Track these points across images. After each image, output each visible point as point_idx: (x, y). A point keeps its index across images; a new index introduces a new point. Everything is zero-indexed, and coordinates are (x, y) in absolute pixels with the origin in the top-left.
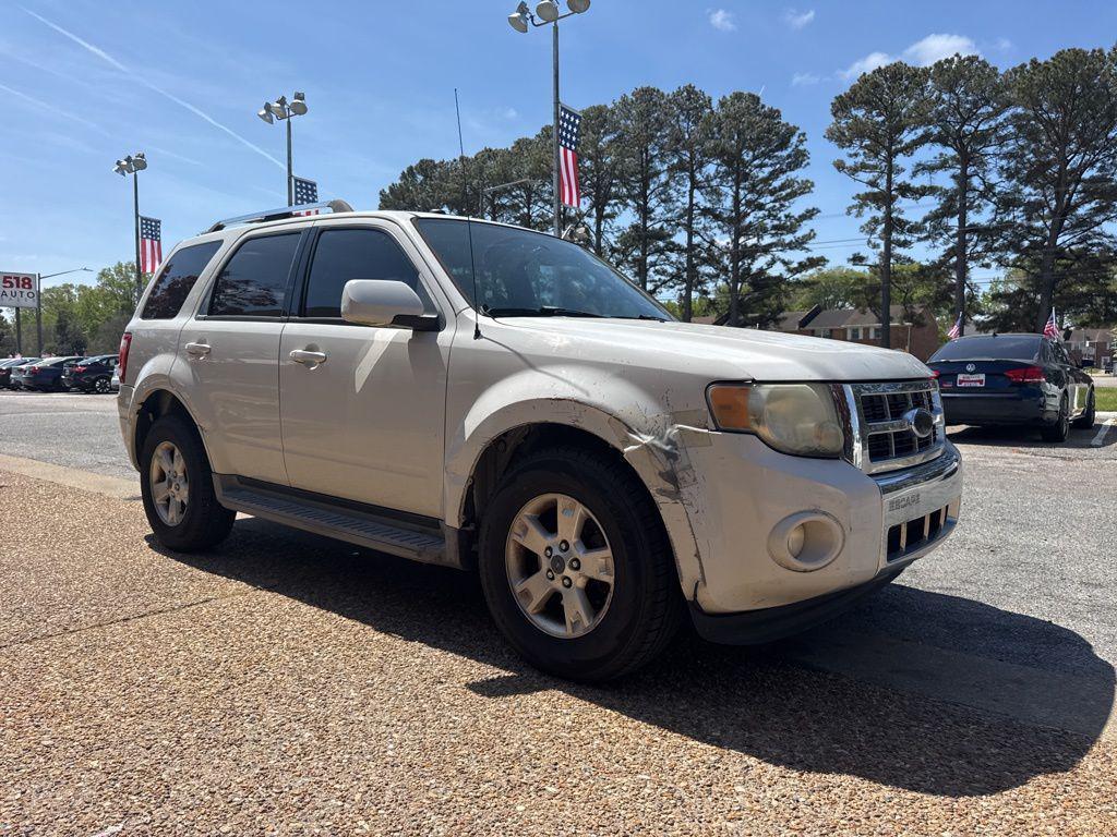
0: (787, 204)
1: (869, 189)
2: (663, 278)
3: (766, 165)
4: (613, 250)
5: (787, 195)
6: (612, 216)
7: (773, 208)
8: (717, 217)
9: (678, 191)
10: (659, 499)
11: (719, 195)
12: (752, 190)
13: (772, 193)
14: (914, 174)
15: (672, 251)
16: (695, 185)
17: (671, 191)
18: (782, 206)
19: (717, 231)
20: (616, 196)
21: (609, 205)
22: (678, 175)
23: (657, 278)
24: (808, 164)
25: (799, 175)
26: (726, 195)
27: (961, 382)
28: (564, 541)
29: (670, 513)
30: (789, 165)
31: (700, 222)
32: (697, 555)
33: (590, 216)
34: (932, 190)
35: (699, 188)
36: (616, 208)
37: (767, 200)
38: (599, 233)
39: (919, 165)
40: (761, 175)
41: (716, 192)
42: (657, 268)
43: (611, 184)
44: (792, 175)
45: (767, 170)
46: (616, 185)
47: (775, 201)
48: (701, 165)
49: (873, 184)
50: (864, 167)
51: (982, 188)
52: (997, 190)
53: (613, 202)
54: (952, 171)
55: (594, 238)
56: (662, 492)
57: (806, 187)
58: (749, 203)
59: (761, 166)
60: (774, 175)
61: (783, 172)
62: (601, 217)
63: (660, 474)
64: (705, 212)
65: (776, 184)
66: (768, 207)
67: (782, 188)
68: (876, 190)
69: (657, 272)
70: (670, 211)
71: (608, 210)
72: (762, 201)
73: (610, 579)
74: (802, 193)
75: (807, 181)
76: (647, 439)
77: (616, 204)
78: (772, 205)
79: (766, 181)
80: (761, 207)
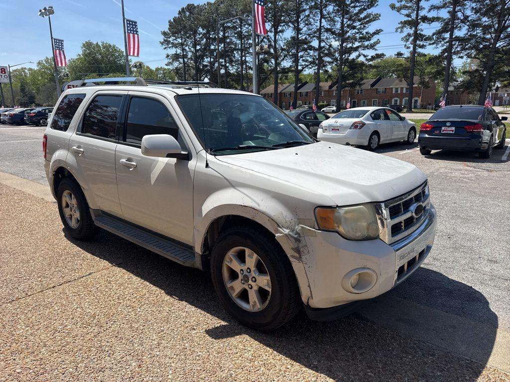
0: (367, 26)
1: (406, 19)
2: (306, 63)
3: (357, 7)
4: (283, 49)
5: (367, 21)
6: (282, 31)
7: (360, 28)
8: (333, 33)
9: (314, 19)
10: (291, 259)
11: (334, 22)
12: (350, 19)
13: (359, 20)
14: (429, 11)
15: (311, 50)
16: (322, 16)
17: (311, 20)
18: (364, 27)
19: (333, 40)
20: (284, 22)
21: (281, 26)
22: (314, 11)
23: (303, 63)
24: (377, 5)
25: (373, 11)
26: (338, 21)
27: (443, 131)
28: (248, 268)
29: (296, 266)
30: (368, 6)
31: (325, 35)
32: (309, 286)
33: (271, 32)
34: (437, 19)
35: (325, 18)
36: (284, 27)
37: (357, 24)
38: (275, 41)
39: (432, 6)
40: (355, 12)
41: (332, 20)
42: (303, 58)
43: (282, 16)
44: (369, 11)
45: (357, 9)
46: (283, 16)
47: (361, 25)
48: (326, 6)
49: (408, 16)
50: (405, 7)
51: (462, 18)
52: (470, 18)
53: (282, 24)
54: (448, 9)
55: (273, 44)
56: (293, 257)
57: (376, 17)
58: (348, 26)
59: (355, 7)
60: (361, 11)
61: (365, 9)
62: (276, 33)
63: (292, 249)
64: (327, 30)
65: (362, 16)
66: (357, 27)
67: (365, 18)
68: (410, 19)
69: (303, 60)
70: (309, 30)
71: (280, 28)
72: (355, 24)
73: (270, 290)
74: (375, 20)
75: (377, 14)
76: (287, 231)
77: (284, 25)
78: (359, 26)
79: (356, 14)
80: (354, 28)
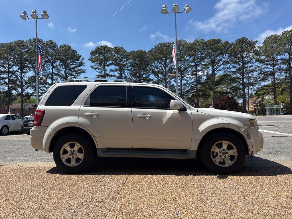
0: (79, 75)
1: (99, 74)
2: (43, 91)
3: (73, 65)
4: (26, 82)
5: (79, 72)
6: (25, 72)
7: (75, 76)
8: (60, 76)
9: (47, 68)
10: (246, 139)
11: (60, 70)
12: (70, 70)
13: (75, 72)
14: (110, 72)
15: (46, 84)
16: (53, 67)
17: (46, 68)
18: (78, 75)
19: (59, 80)
20: (27, 67)
21: (24, 69)
22: (47, 63)
23: (41, 91)
24: (84, 65)
25: (82, 68)
26: (62, 70)
28: (224, 149)
29: (248, 141)
30: (79, 65)
31: (55, 77)
33: (18, 72)
34: (114, 76)
35: (54, 68)
36: (27, 70)
37: (74, 73)
38: (22, 77)
39: (111, 70)
40: (72, 67)
41: (59, 69)
42: (41, 89)
43: (25, 63)
44: (80, 68)
45: (73, 66)
46: (27, 64)
47: (76, 74)
48: (55, 62)
49: (100, 72)
50: (98, 68)
51: (124, 76)
52: (127, 77)
53: (26, 68)
54: (118, 72)
55: (20, 78)
57: (84, 71)
58: (69, 74)
59: (72, 65)
60: (76, 67)
61: (78, 67)
62: (22, 72)
63: (247, 135)
64: (56, 74)
65: (76, 69)
66: (74, 75)
67: (78, 71)
68: (101, 74)
69: (41, 90)
70: (45, 73)
71: (24, 71)
72: (73, 73)
73: (236, 154)
74: (83, 73)
75: (84, 70)
76: (244, 129)
77: (27, 69)
78: (75, 75)
79: (74, 68)
80: (72, 75)
